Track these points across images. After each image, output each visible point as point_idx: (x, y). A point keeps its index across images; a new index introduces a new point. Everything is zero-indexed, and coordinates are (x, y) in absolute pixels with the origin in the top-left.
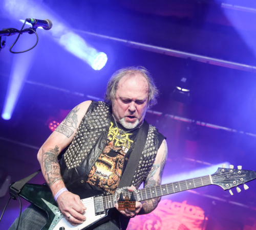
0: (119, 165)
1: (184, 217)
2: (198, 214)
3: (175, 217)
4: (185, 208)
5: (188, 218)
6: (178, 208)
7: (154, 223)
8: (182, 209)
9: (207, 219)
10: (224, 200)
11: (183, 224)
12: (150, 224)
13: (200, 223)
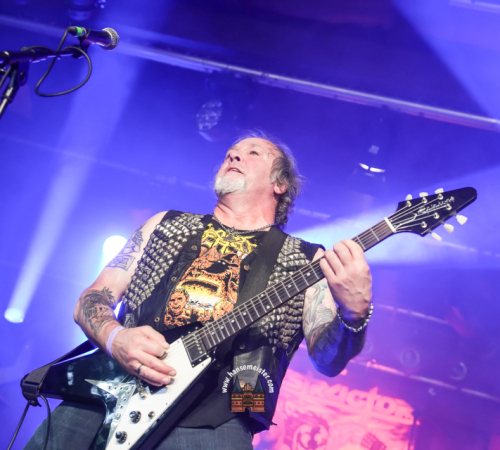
0: (232, 286)
1: (373, 419)
2: (401, 413)
3: (355, 419)
4: (375, 402)
5: (380, 421)
6: (361, 403)
7: (315, 431)
8: (369, 404)
9: (418, 423)
10: (453, 387)
11: (370, 434)
12: (306, 433)
13: (403, 431)
